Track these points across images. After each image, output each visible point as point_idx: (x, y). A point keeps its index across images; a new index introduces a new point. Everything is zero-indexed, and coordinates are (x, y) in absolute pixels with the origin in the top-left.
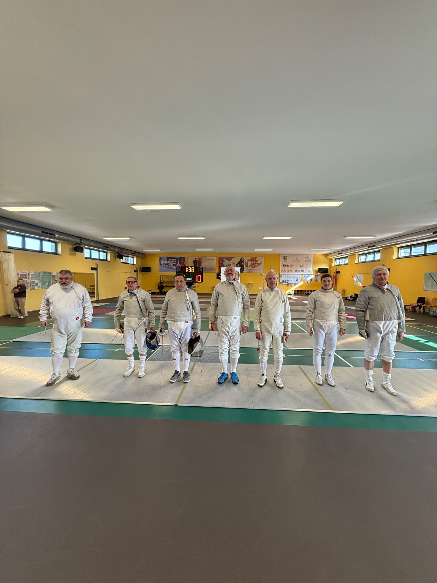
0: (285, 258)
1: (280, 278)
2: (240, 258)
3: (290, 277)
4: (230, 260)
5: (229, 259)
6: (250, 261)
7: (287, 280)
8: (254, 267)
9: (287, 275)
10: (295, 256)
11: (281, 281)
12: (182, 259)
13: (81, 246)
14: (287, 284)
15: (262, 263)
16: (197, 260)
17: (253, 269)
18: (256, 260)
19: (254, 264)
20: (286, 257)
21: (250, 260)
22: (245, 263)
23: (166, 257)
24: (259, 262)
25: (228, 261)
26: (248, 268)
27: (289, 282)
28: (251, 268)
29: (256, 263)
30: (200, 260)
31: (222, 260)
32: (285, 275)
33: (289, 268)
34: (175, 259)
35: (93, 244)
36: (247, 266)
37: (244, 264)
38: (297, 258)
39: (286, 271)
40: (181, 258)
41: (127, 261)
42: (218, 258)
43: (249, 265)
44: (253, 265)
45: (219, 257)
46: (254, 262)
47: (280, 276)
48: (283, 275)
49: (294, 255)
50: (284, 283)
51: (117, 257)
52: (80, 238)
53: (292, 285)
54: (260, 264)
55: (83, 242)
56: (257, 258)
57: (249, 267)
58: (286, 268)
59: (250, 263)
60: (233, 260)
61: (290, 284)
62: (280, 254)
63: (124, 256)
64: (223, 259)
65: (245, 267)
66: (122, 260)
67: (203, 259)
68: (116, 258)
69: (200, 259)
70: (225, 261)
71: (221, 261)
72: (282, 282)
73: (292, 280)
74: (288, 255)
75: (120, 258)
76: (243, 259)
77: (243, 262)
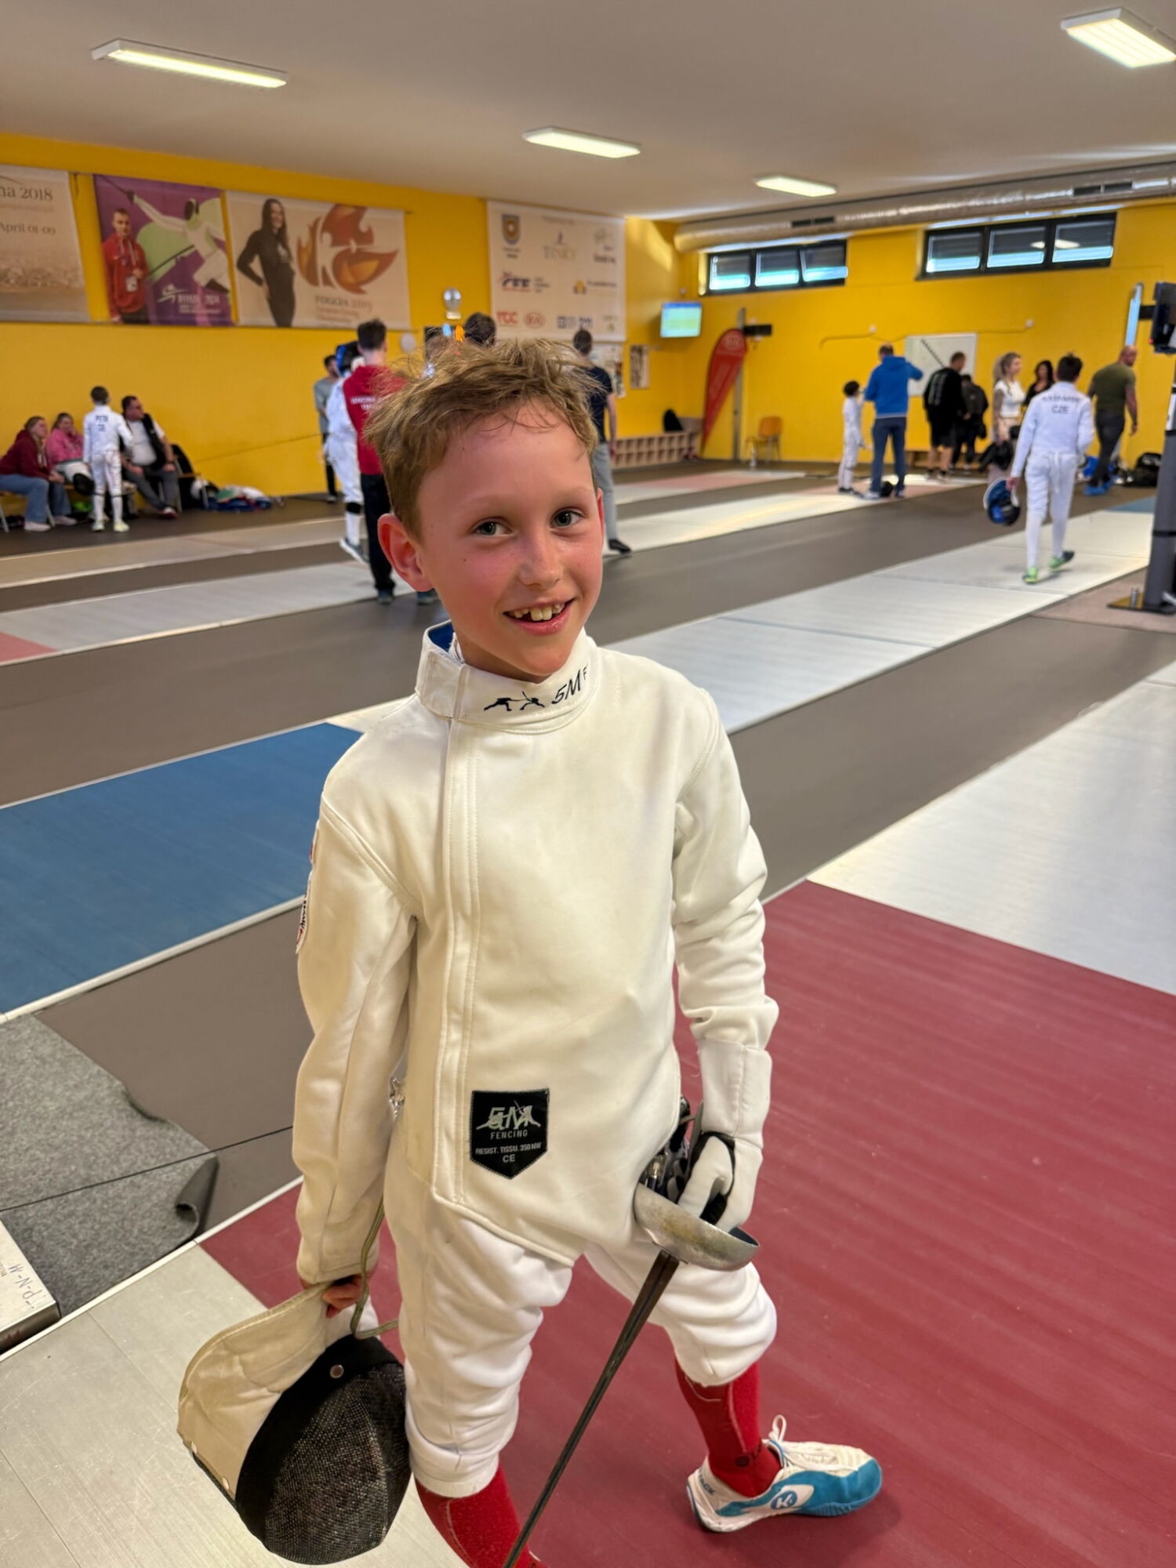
0: (511, 228)
2: (260, 203)
4: (187, 215)
6: (327, 237)
8: (356, 288)
15: (397, 251)
18: (363, 227)
19: (350, 259)
20: (515, 221)
21: (325, 229)
22: (293, 248)
24: (380, 245)
29: (361, 256)
31: (122, 211)
33: (534, 301)
36: (311, 277)
37: (289, 256)
38: (560, 237)
39: (520, 317)
42: (90, 187)
43: (324, 269)
44: (350, 266)
45: (95, 176)
46: (354, 246)
54: (385, 260)
56: (367, 214)
57: (327, 282)
58: (520, 302)
59: (326, 254)
60: (210, 216)
64: (129, 195)
65: (300, 284)
70: (146, 220)
71: (118, 216)
74: (525, 208)
76: (282, 213)
77: (281, 236)
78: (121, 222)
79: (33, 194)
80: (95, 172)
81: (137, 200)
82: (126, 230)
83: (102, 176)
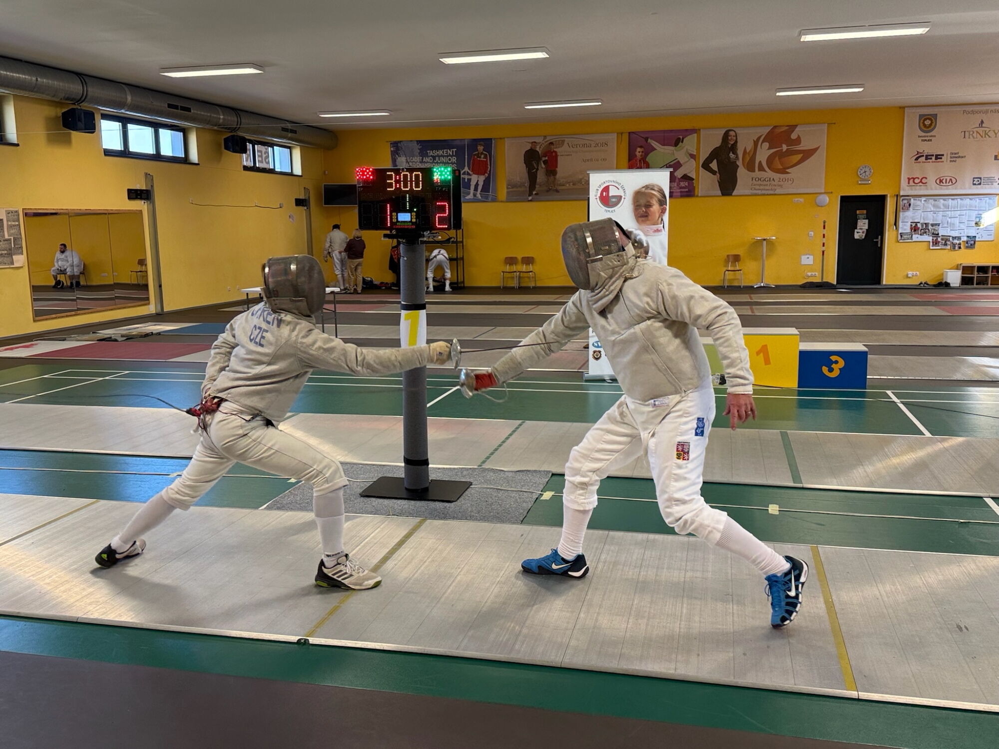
0: (928, 122)
1: (902, 215)
2: (723, 132)
3: (947, 207)
4: (676, 145)
5: (675, 138)
6: (766, 145)
7: (931, 222)
8: (783, 171)
9: (932, 201)
10: (973, 112)
11: (904, 227)
12: (480, 148)
13: (85, 106)
14: (930, 239)
15: (819, 147)
16: (538, 149)
17: (777, 176)
18: (794, 136)
19: (781, 155)
20: (933, 118)
21: (763, 142)
22: (740, 153)
23: (419, 142)
24: (805, 145)
25: (669, 149)
26: (757, 174)
27: (942, 232)
28: (769, 174)
29: (790, 153)
30: (552, 147)
31: (641, 147)
32: (923, 199)
33: (945, 168)
34: (450, 147)
35: (129, 98)
36: (750, 167)
37: (737, 157)
38: (982, 122)
39: (931, 180)
40: (475, 142)
41: (268, 163)
42: (626, 137)
43: (760, 163)
44: (779, 159)
45: (629, 133)
46: (785, 147)
47: (901, 203)
48: (912, 201)
49: (970, 108)
50: (916, 237)
51: (227, 148)
52: (81, 76)
53: (956, 241)
54: (808, 154)
55: (94, 91)
56: (797, 129)
57: (761, 169)
58: (931, 170)
59: (763, 154)
60: (690, 143)
61: (946, 239)
62: (902, 108)
63: (254, 143)
64: (646, 139)
65: (742, 172)
66: (246, 160)
67: (563, 141)
68: (221, 154)
69: (552, 143)
71: (639, 149)
72: (908, 230)
73: (957, 221)
74: (943, 109)
75: (235, 151)
76: (736, 136)
77: (734, 148)
78: (639, 152)
79: (599, 145)
80: (630, 131)
81: (649, 140)
82: (641, 156)
83: (633, 132)
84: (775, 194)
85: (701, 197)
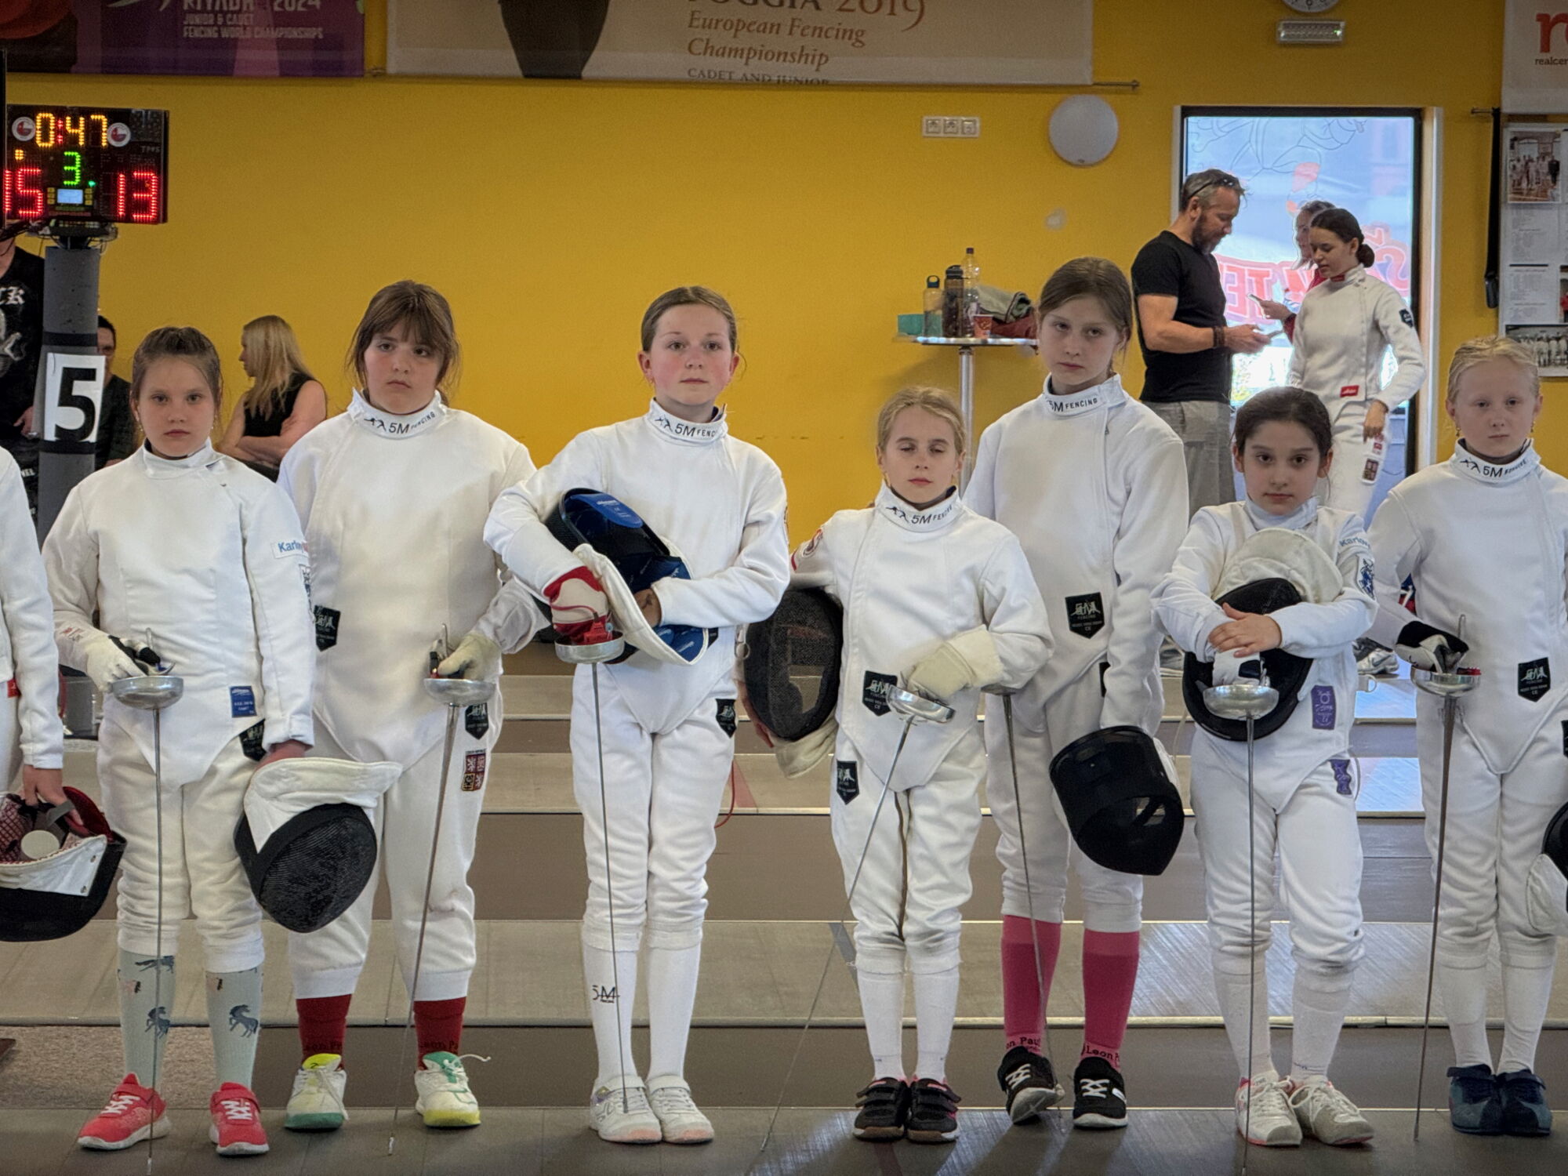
84: (824, 84)
85: (402, 77)
